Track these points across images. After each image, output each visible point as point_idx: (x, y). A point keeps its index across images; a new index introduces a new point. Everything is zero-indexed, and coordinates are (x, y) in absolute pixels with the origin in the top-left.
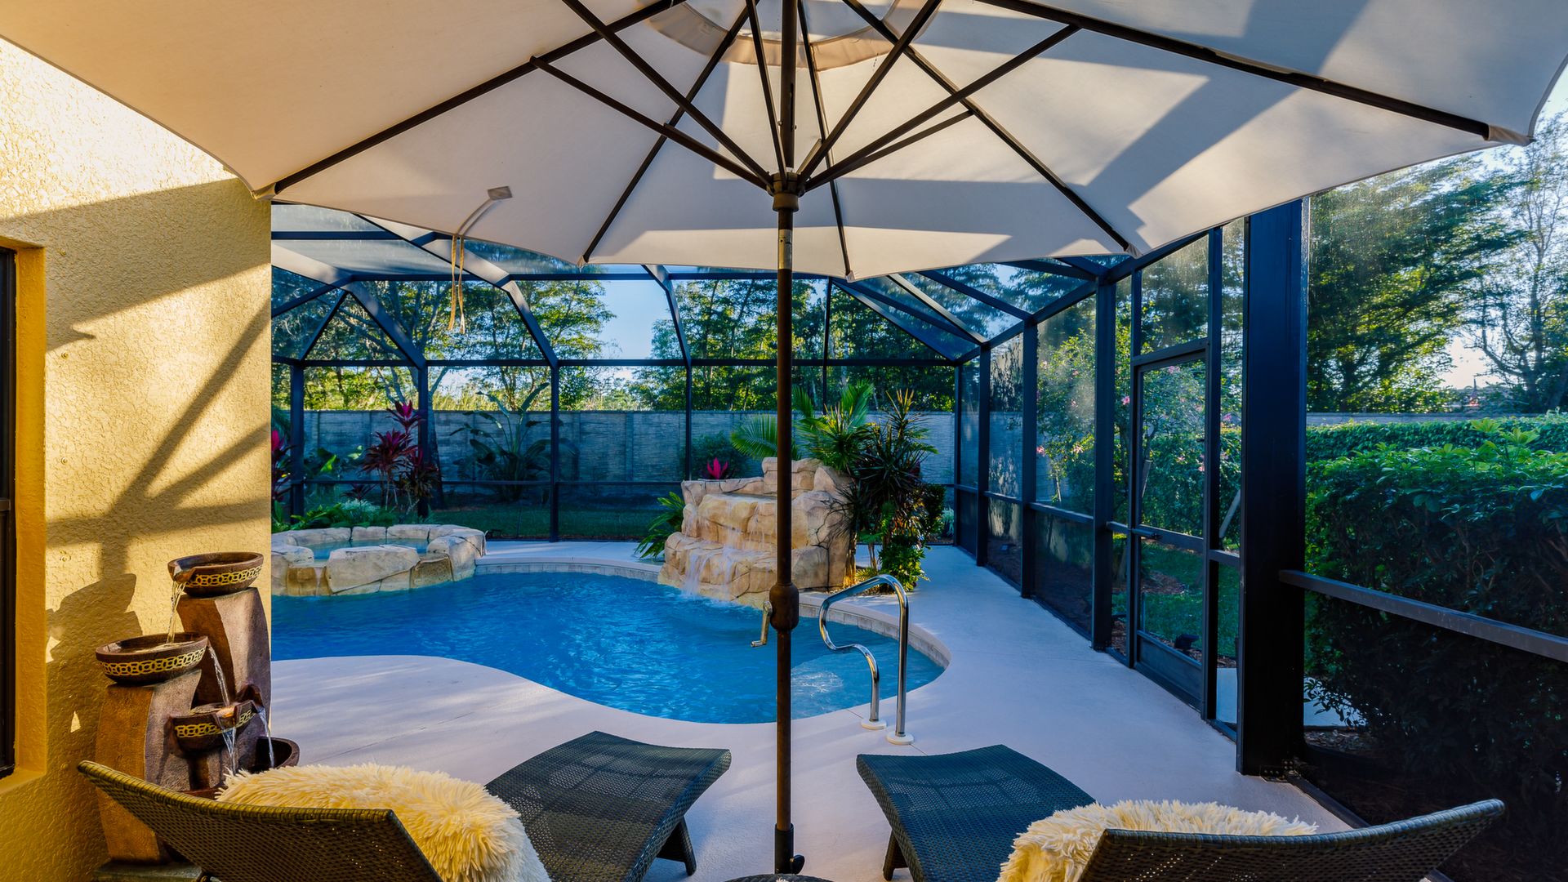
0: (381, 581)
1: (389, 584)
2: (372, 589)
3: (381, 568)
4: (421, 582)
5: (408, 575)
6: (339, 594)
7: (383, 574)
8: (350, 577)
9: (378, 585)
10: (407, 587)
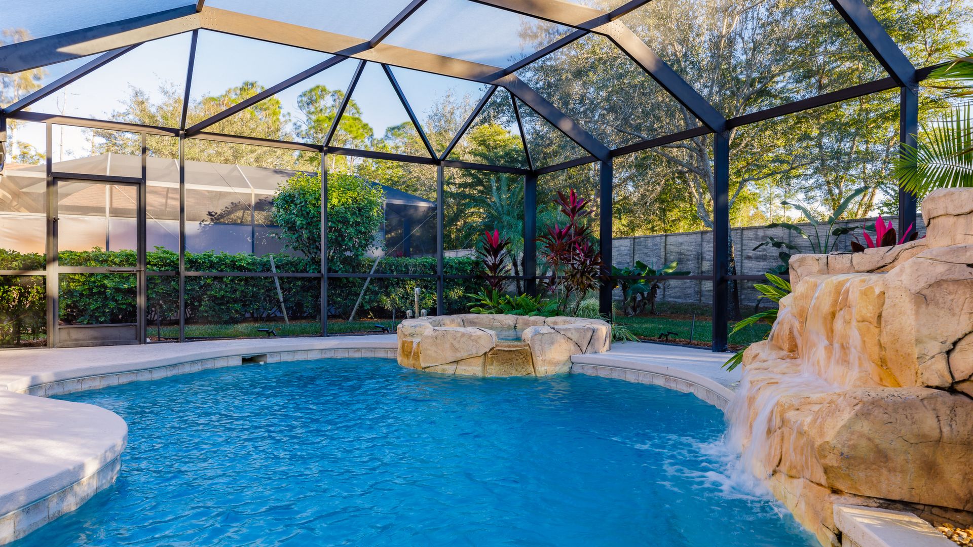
0: (457, 362)
1: (464, 368)
2: (450, 370)
3: (456, 350)
4: (494, 371)
5: (481, 360)
6: (427, 370)
7: (459, 356)
8: (434, 355)
9: (454, 366)
10: (480, 374)
